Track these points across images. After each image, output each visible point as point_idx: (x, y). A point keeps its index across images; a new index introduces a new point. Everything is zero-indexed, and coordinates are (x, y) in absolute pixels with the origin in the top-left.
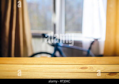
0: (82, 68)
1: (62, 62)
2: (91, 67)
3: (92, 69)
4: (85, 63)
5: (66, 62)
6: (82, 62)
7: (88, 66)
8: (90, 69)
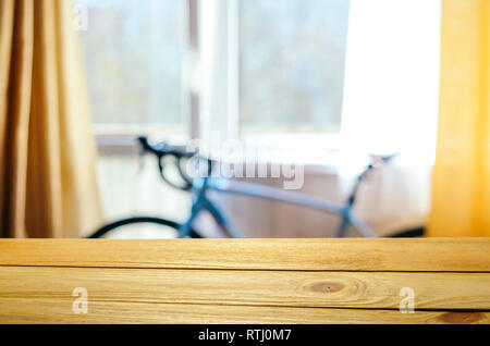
0: (317, 288)
1: (227, 261)
2: (357, 285)
3: (364, 291)
4: (329, 263)
5: (243, 262)
6: (316, 261)
7: (344, 279)
8: (356, 292)
